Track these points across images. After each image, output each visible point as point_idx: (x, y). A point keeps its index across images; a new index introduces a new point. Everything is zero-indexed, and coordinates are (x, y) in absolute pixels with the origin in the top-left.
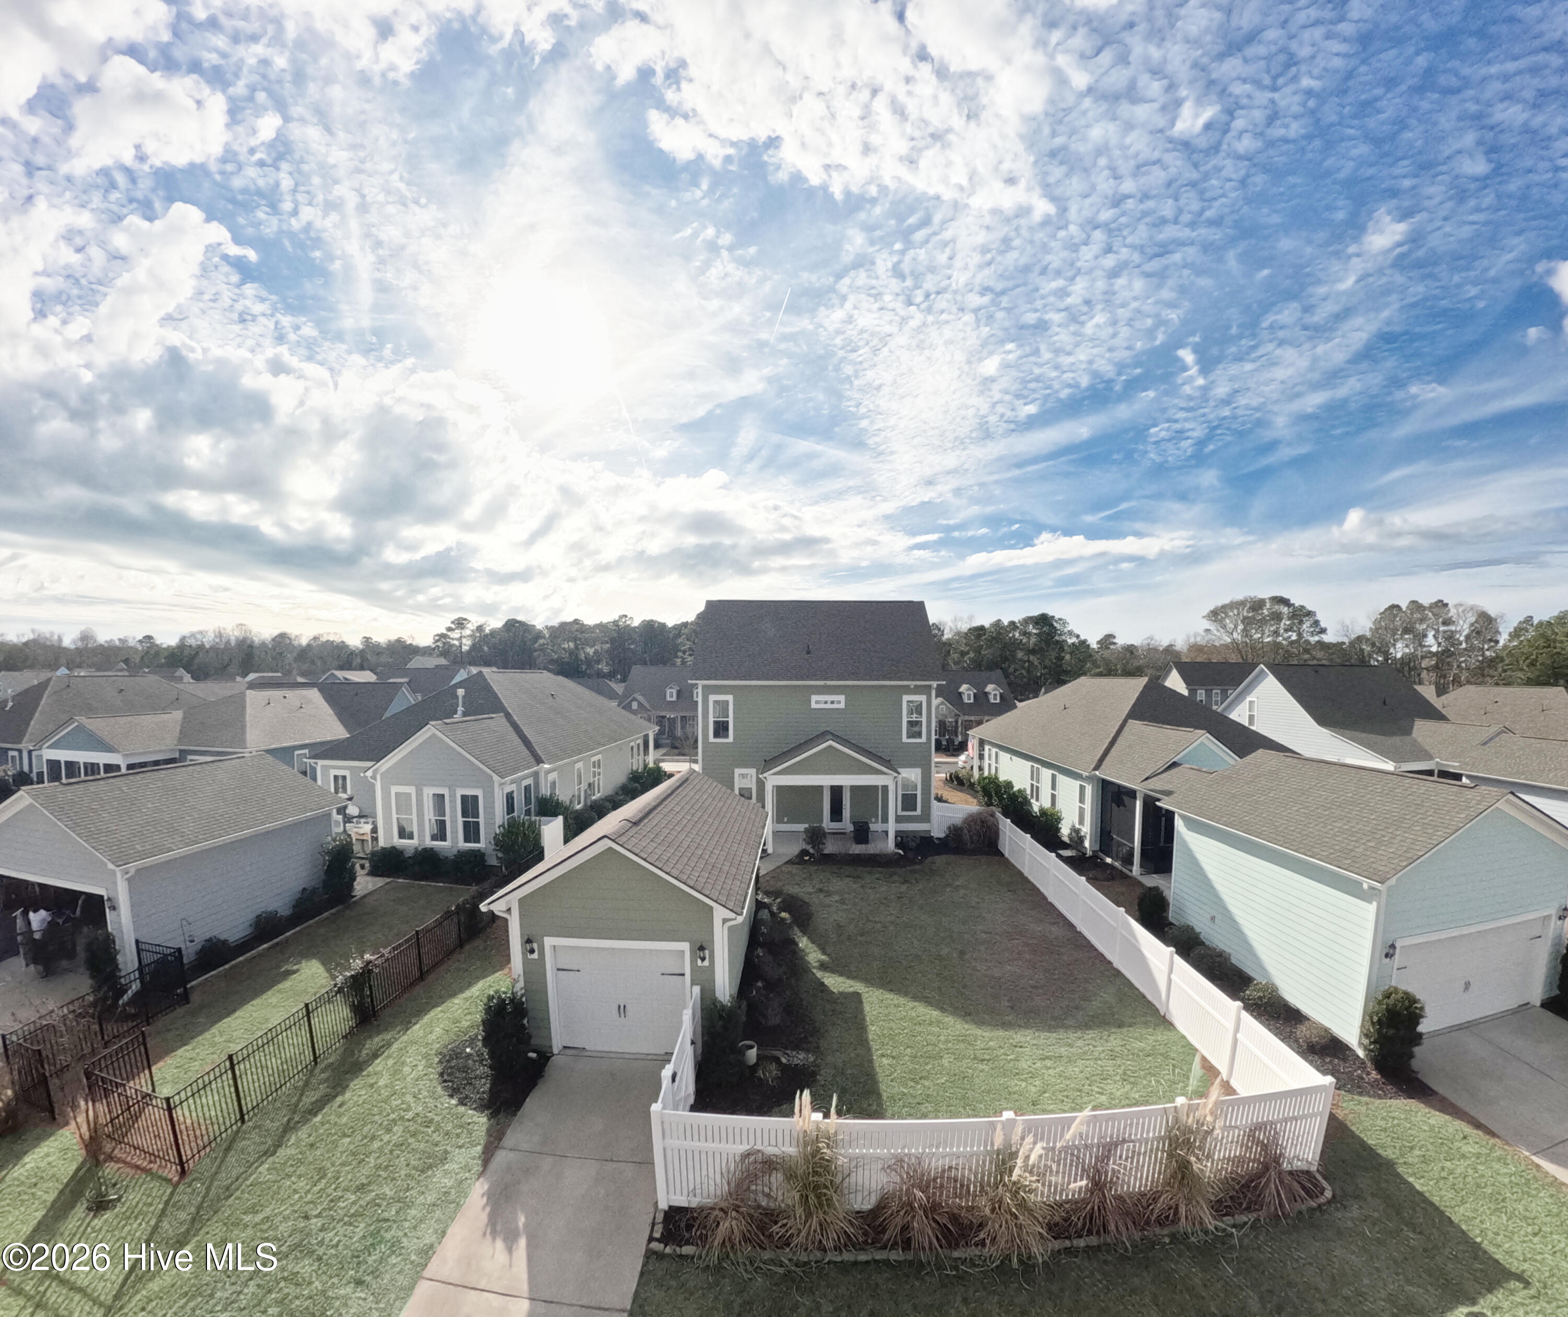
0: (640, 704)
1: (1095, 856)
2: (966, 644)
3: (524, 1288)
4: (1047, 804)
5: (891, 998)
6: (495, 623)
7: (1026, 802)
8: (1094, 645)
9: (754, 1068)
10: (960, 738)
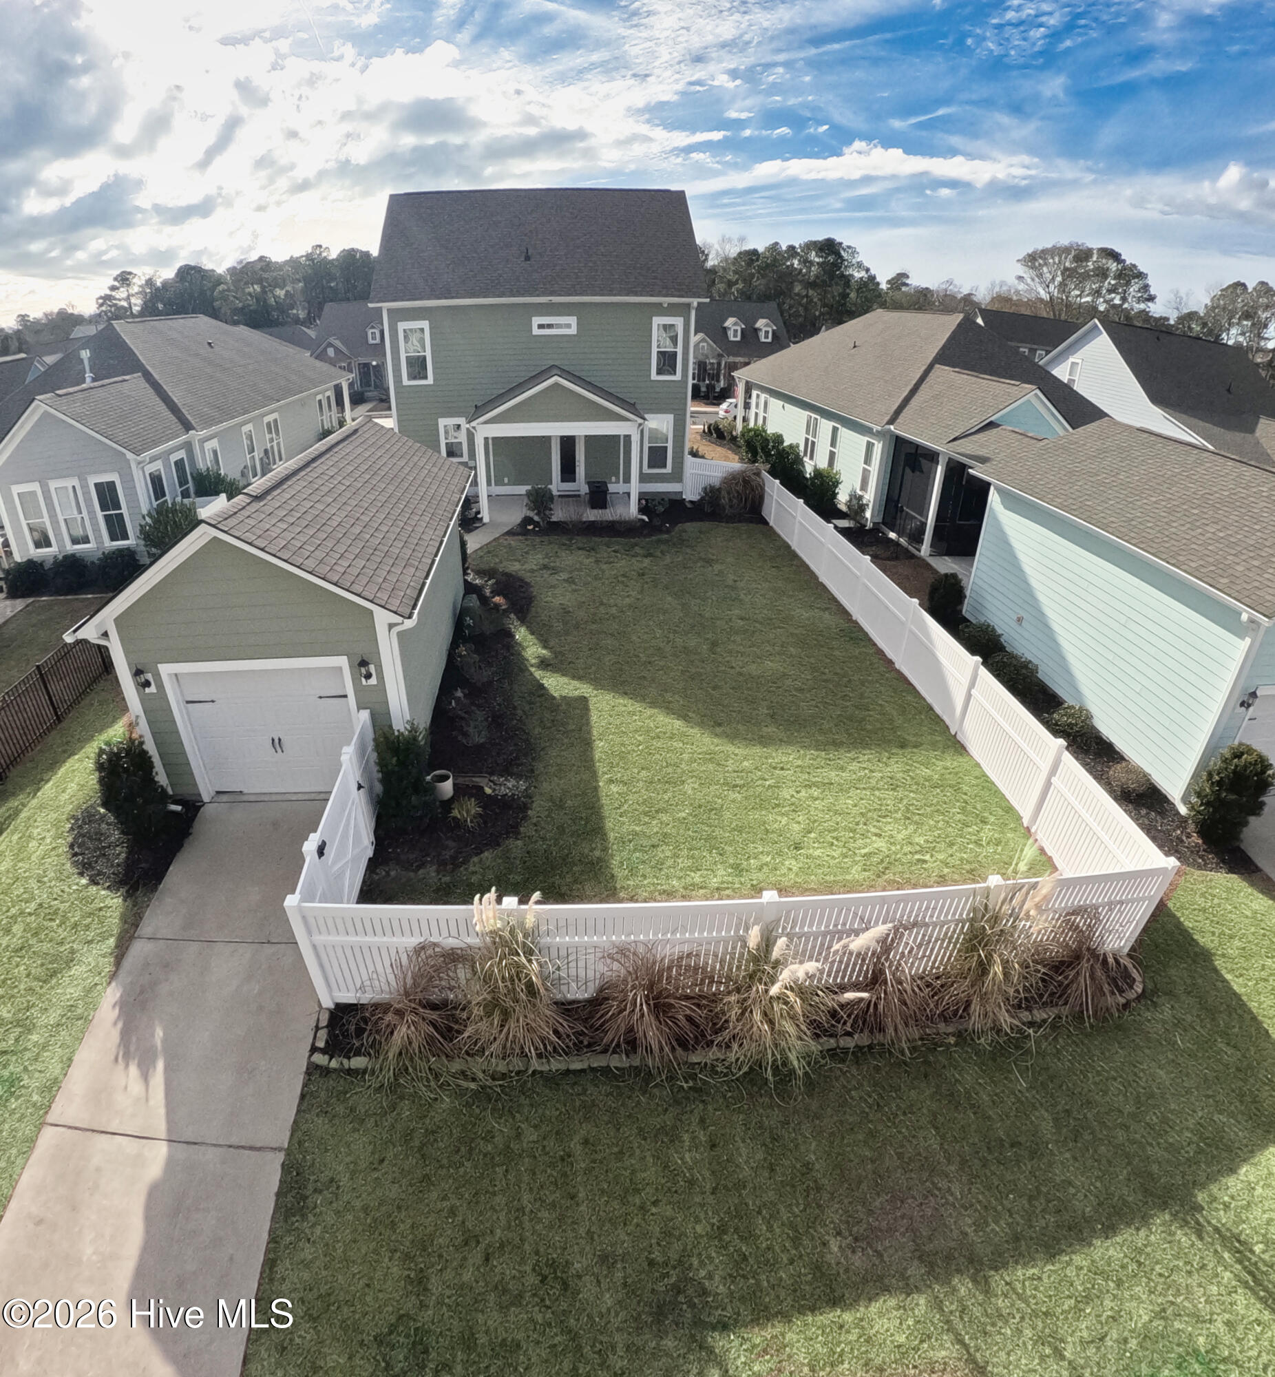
0: (337, 350)
1: (876, 529)
2: (735, 272)
3: (161, 1129)
4: (823, 464)
5: (625, 704)
6: (168, 273)
7: (799, 461)
8: (884, 286)
9: (448, 804)
10: (722, 384)
